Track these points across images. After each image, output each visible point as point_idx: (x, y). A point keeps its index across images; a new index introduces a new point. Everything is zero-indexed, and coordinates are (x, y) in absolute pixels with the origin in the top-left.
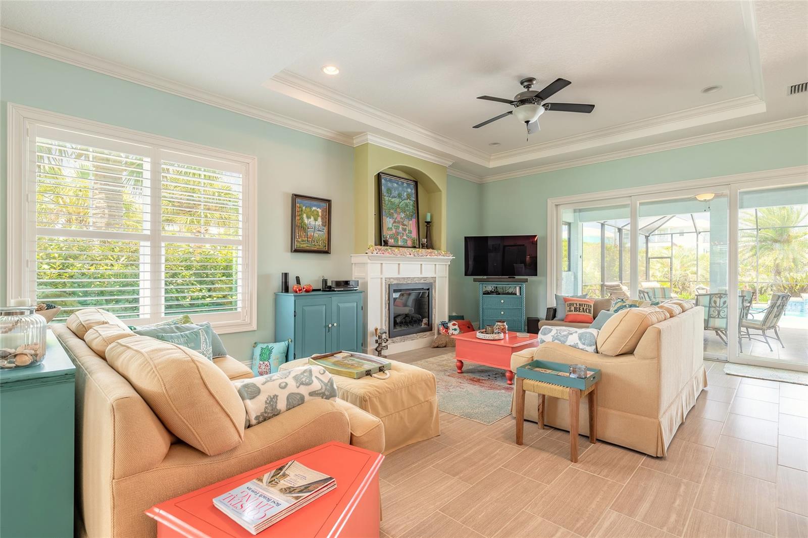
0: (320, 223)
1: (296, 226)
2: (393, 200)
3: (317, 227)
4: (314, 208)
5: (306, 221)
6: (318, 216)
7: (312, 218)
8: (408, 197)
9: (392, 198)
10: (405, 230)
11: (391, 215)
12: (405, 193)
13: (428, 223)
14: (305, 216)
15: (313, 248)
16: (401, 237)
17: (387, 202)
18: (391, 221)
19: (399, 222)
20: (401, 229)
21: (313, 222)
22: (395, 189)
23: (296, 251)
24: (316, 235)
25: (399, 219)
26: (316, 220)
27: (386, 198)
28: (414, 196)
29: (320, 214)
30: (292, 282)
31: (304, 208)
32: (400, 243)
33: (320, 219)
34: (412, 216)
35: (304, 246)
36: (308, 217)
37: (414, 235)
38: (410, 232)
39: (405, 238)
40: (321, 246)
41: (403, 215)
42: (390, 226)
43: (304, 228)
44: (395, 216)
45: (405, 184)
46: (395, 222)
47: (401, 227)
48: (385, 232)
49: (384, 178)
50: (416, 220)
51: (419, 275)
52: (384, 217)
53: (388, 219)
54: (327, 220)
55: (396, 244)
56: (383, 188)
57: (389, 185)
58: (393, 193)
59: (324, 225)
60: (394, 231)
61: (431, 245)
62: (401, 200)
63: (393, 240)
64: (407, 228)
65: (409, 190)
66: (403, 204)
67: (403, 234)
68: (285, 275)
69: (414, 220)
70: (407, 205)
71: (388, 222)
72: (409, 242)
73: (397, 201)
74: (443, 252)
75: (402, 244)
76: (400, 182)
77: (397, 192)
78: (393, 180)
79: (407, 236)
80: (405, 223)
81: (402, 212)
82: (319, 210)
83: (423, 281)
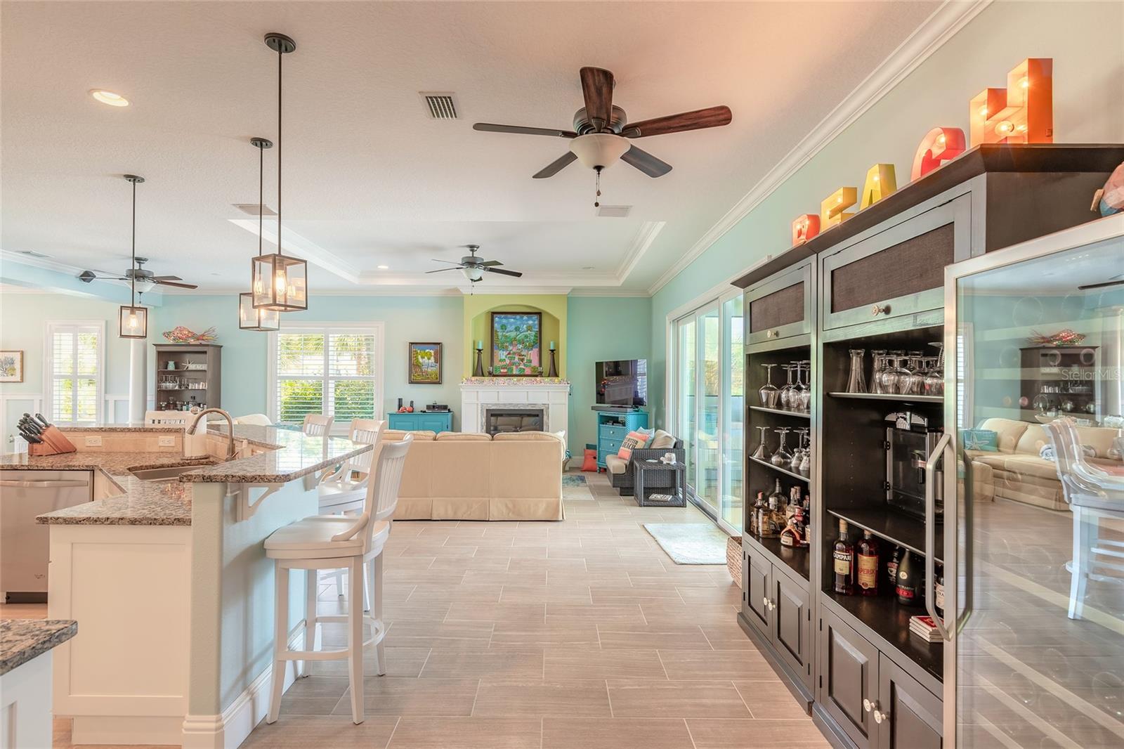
0: (433, 361)
1: (414, 366)
2: (507, 334)
3: (430, 365)
4: (427, 351)
5: (421, 360)
7: (426, 358)
8: (529, 328)
9: (507, 332)
10: (522, 360)
11: (504, 348)
12: (525, 326)
13: (552, 351)
14: (419, 357)
15: (426, 380)
16: (517, 367)
17: (500, 337)
18: (505, 353)
19: (514, 353)
20: (516, 359)
21: (427, 361)
22: (511, 324)
23: (413, 383)
24: (429, 370)
25: (514, 350)
26: (429, 359)
27: (500, 334)
28: (537, 326)
29: (433, 354)
30: (406, 405)
31: (419, 351)
32: (514, 372)
33: (432, 358)
34: (533, 346)
35: (419, 379)
36: (423, 358)
37: (535, 363)
38: (530, 361)
39: (523, 367)
40: (433, 378)
41: (520, 346)
42: (504, 357)
43: (418, 366)
44: (510, 348)
45: (525, 317)
46: (509, 354)
47: (517, 358)
48: (497, 364)
49: (498, 316)
50: (537, 349)
51: (525, 402)
52: (495, 351)
53: (501, 352)
54: (439, 358)
55: (509, 373)
56: (496, 325)
57: (504, 321)
58: (509, 328)
59: (436, 362)
60: (508, 362)
61: (554, 373)
62: (518, 333)
63: (506, 370)
64: (525, 358)
65: (531, 322)
66: (521, 336)
67: (520, 364)
68: (400, 400)
69: (536, 350)
70: (526, 337)
71: (501, 355)
72: (528, 371)
73: (513, 334)
74: (556, 380)
75: (517, 373)
76: (518, 317)
77: (514, 327)
78: (509, 316)
79: (525, 365)
80: (523, 353)
81: (520, 343)
82: (432, 352)
83: (530, 407)
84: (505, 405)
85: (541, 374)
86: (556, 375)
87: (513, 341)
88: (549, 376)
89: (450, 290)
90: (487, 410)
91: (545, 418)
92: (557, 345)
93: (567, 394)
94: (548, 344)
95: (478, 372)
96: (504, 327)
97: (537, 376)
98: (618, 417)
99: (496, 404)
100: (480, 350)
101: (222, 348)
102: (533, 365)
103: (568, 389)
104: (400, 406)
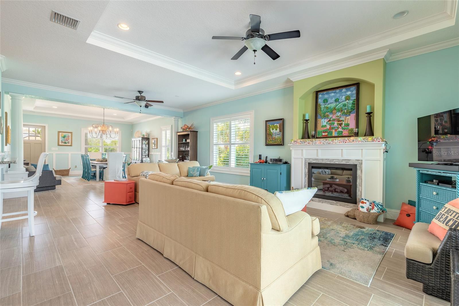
0: (279, 131)
1: (268, 134)
2: (329, 106)
3: (277, 133)
4: (275, 125)
5: (272, 131)
6: (277, 127)
7: (275, 129)
8: (348, 98)
9: (328, 104)
10: (341, 125)
11: (325, 117)
12: (344, 97)
13: (369, 114)
14: (271, 129)
15: (275, 143)
16: (336, 130)
17: (322, 109)
18: (326, 120)
19: (334, 120)
20: (336, 125)
21: (275, 131)
22: (332, 98)
23: (267, 145)
24: (276, 137)
25: (334, 118)
26: (276, 130)
27: (322, 106)
28: (355, 95)
29: (278, 127)
30: (263, 159)
31: (271, 125)
32: (334, 135)
33: (278, 129)
34: (350, 112)
35: (271, 143)
36: (273, 129)
37: (352, 125)
38: (348, 125)
39: (341, 130)
40: (279, 142)
41: (339, 114)
42: (325, 124)
43: (270, 134)
44: (331, 116)
45: (344, 90)
46: (330, 121)
47: (336, 123)
48: (319, 129)
49: (322, 93)
50: (355, 114)
51: (340, 157)
52: (319, 120)
53: (323, 120)
54: (282, 129)
55: (330, 135)
56: (320, 101)
57: (326, 96)
58: (330, 101)
59: (280, 131)
60: (328, 127)
61: (370, 132)
62: (337, 103)
63: (326, 134)
64: (344, 123)
65: (349, 93)
66: (340, 105)
67: (338, 128)
68: (260, 156)
69: (353, 115)
70: (345, 105)
71: (323, 122)
72: (345, 133)
73: (333, 105)
74: (370, 138)
75: (336, 135)
76: (338, 91)
77: (334, 99)
78: (330, 91)
79: (342, 128)
80: (341, 119)
81: (339, 111)
82: (278, 125)
83: (344, 163)
84: (322, 159)
85: (357, 134)
86: (372, 134)
87: (333, 111)
88: (365, 136)
90: (309, 163)
91: (359, 172)
92: (372, 108)
93: (382, 151)
94: (365, 108)
95: (306, 135)
96: (325, 101)
97: (350, 136)
98: (451, 177)
99: (316, 159)
100: (307, 120)
101: (198, 133)
102: (350, 127)
103: (383, 146)
104: (260, 158)
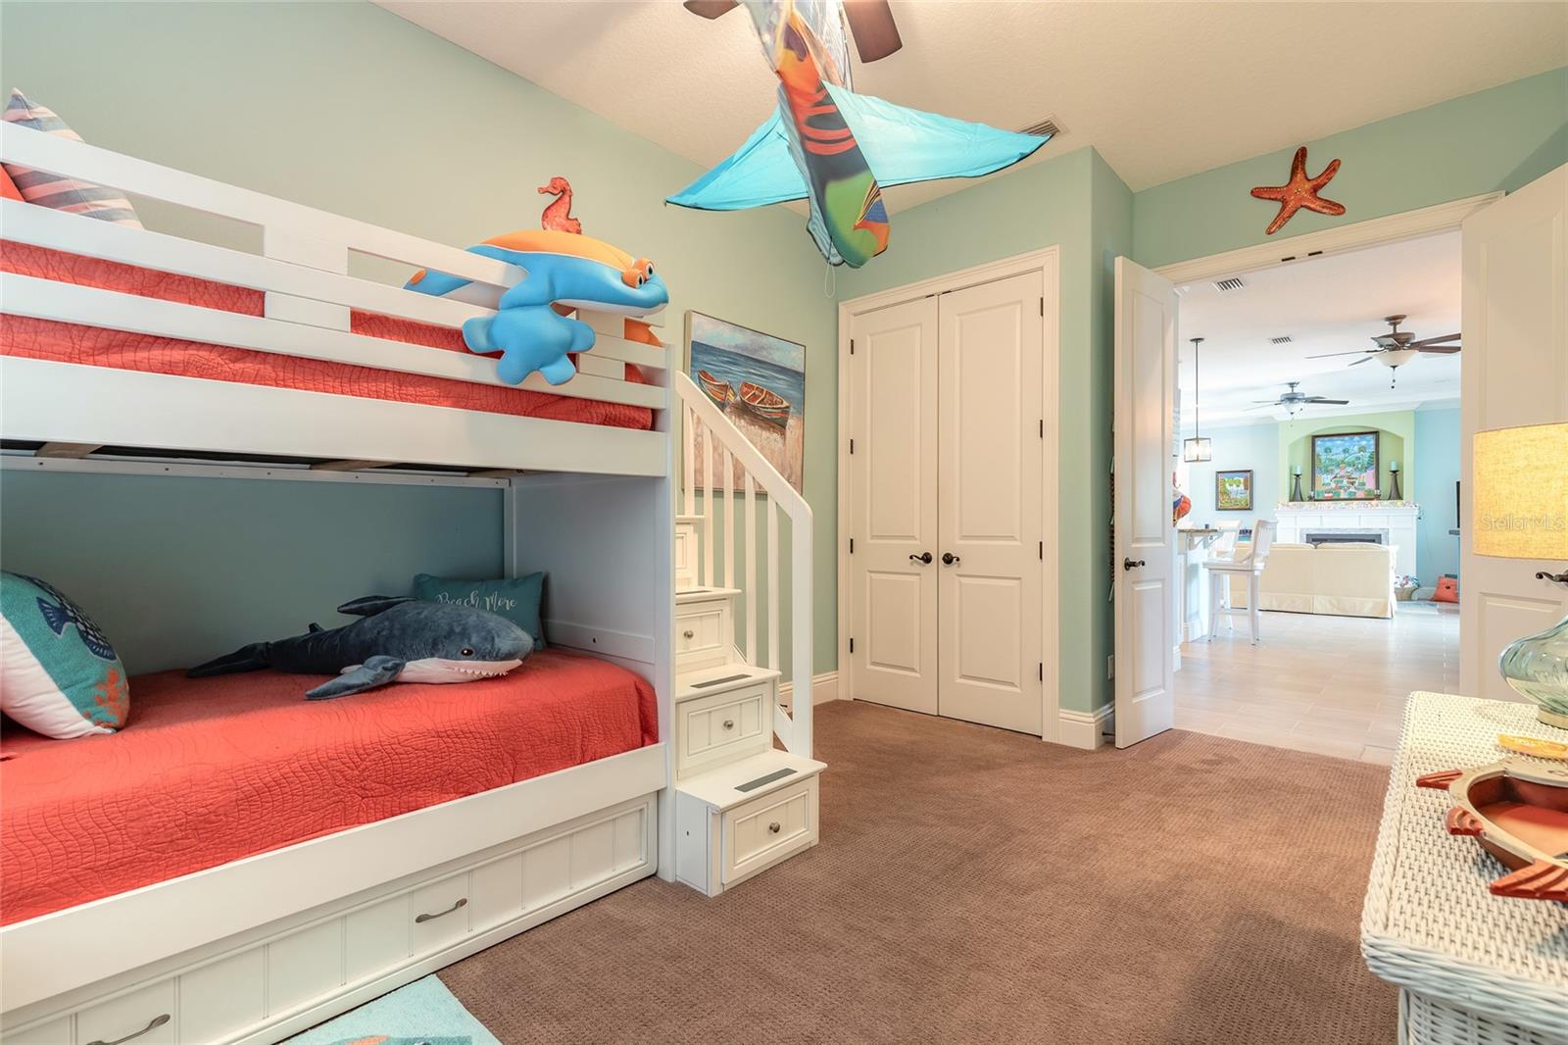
0: (1243, 488)
1: (1221, 493)
2: (1333, 457)
3: (1239, 492)
4: (1236, 478)
5: (1228, 488)
6: (1240, 483)
7: (1234, 484)
8: (1362, 449)
9: (1333, 455)
10: (1353, 483)
11: (1327, 472)
12: (1356, 447)
13: (1394, 472)
14: (1227, 485)
15: (1235, 507)
16: (1345, 491)
17: (1323, 461)
18: (1330, 477)
19: (1342, 477)
21: (1236, 489)
22: (1338, 447)
23: (1219, 510)
24: (1238, 497)
25: (1342, 474)
26: (1238, 486)
27: (1323, 457)
28: (1373, 447)
29: (1242, 482)
31: (1227, 479)
32: (1342, 496)
33: (1242, 486)
34: (1366, 468)
35: (1227, 506)
36: (1231, 485)
37: (1370, 485)
38: (1363, 484)
39: (1354, 490)
40: (1243, 504)
41: (1350, 469)
42: (1328, 481)
43: (1226, 493)
44: (1337, 471)
45: (1357, 438)
46: (1335, 477)
47: (1345, 481)
48: (1318, 488)
49: (1321, 439)
50: (1373, 471)
51: (1357, 526)
52: (1317, 475)
53: (1325, 476)
54: (1249, 485)
55: (1336, 497)
56: (1318, 449)
57: (1329, 444)
58: (1334, 451)
59: (1246, 489)
60: (1334, 485)
61: (1397, 494)
62: (1347, 455)
63: (1331, 495)
64: (1357, 481)
65: (1364, 443)
66: (1350, 458)
67: (1349, 488)
69: (1371, 472)
70: (1358, 458)
71: (1324, 479)
72: (1360, 495)
73: (1341, 457)
74: (1399, 502)
75: (1346, 497)
76: (1347, 438)
77: (1341, 449)
78: (1335, 438)
79: (1355, 488)
80: (1353, 476)
81: (1350, 466)
82: (1242, 480)
83: (1363, 533)
84: (1330, 530)
85: (1378, 497)
86: (1400, 497)
87: (1339, 464)
88: (1389, 499)
89: (1263, 418)
90: (1307, 534)
92: (1400, 465)
93: (1415, 518)
94: (1388, 463)
95: (1296, 496)
96: (1328, 450)
97: (1372, 499)
99: (1319, 529)
100: (1298, 476)
102: (1367, 487)
103: (1416, 512)
